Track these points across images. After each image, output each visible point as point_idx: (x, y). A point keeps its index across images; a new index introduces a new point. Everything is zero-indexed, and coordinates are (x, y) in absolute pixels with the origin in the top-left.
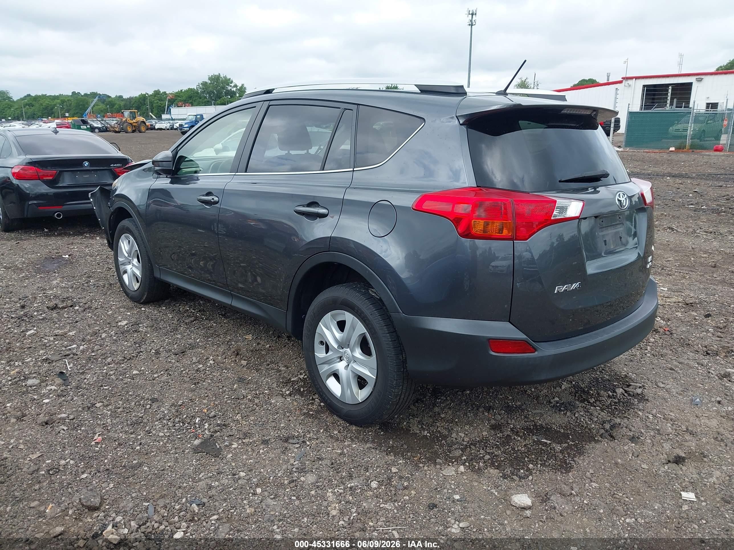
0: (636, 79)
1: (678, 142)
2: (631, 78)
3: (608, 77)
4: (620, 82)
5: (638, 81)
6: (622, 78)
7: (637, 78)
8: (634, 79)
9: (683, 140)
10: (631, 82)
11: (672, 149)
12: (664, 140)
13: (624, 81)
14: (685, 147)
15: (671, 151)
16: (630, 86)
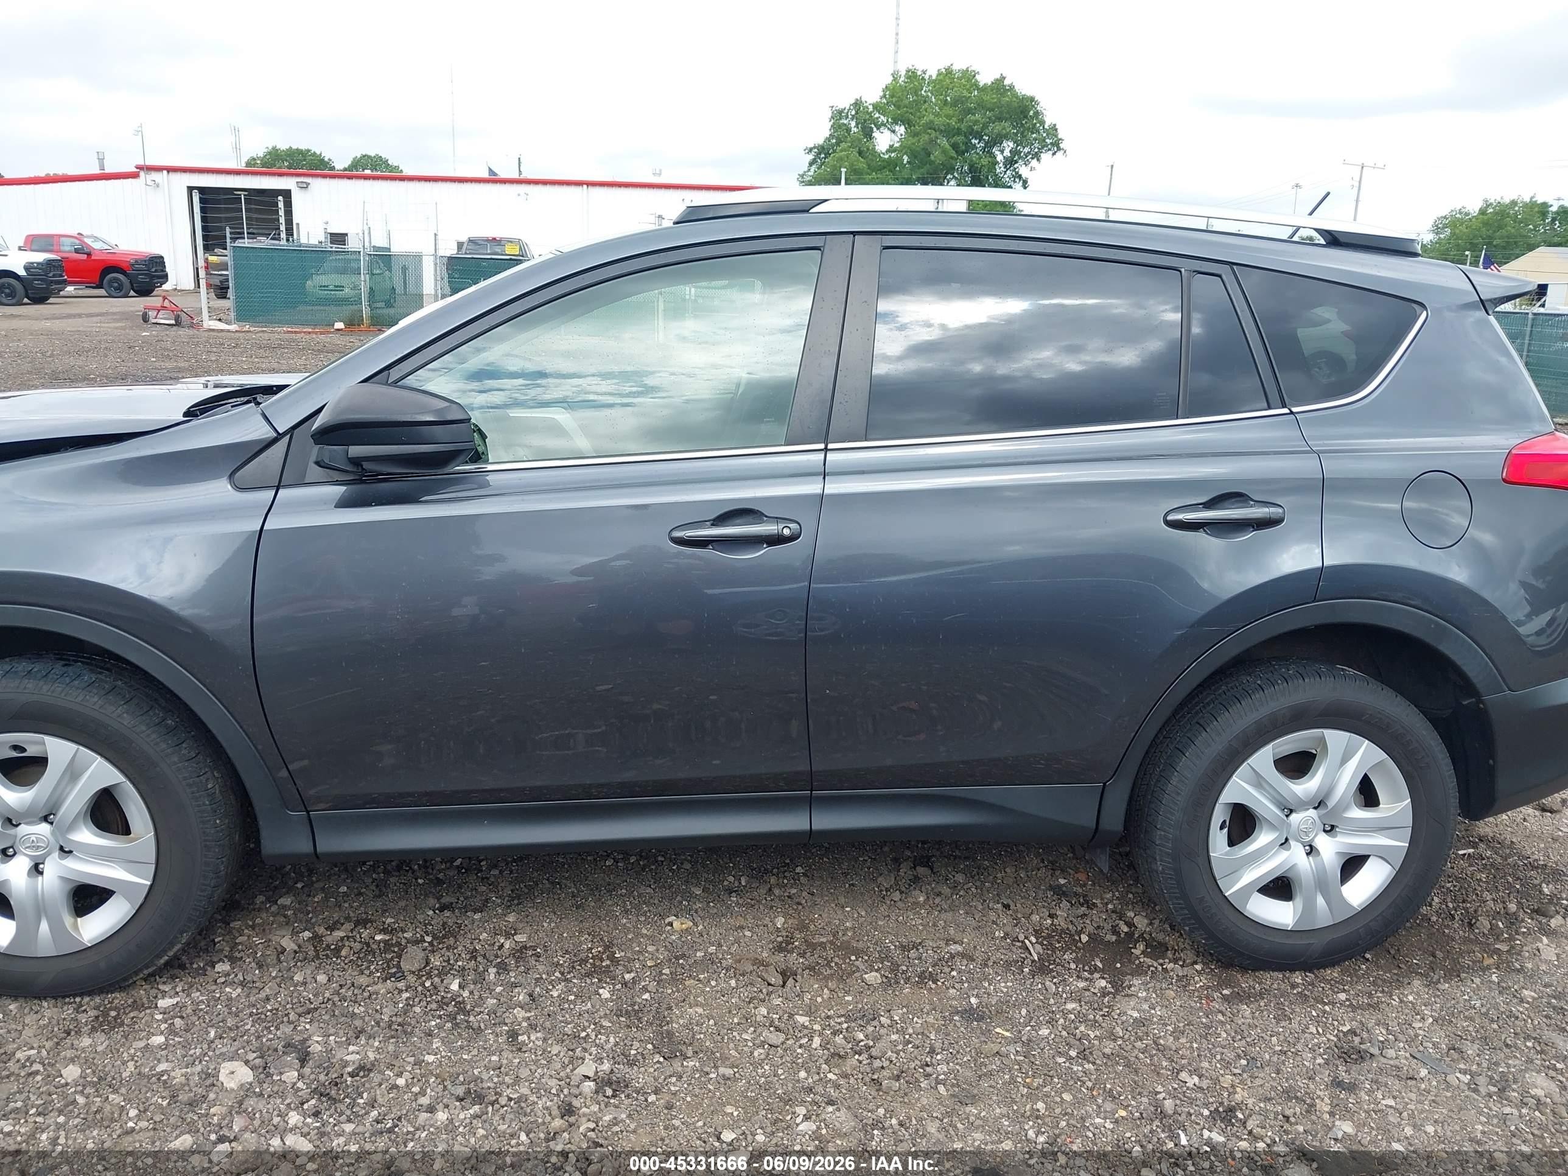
0: (168, 172)
1: (347, 310)
2: (158, 169)
3: (101, 161)
4: (134, 176)
5: (173, 176)
6: (137, 168)
7: (171, 170)
8: (165, 172)
9: (355, 307)
10: (161, 177)
11: (339, 325)
12: (301, 308)
13: (142, 174)
14: (361, 321)
15: (338, 330)
16: (158, 186)
